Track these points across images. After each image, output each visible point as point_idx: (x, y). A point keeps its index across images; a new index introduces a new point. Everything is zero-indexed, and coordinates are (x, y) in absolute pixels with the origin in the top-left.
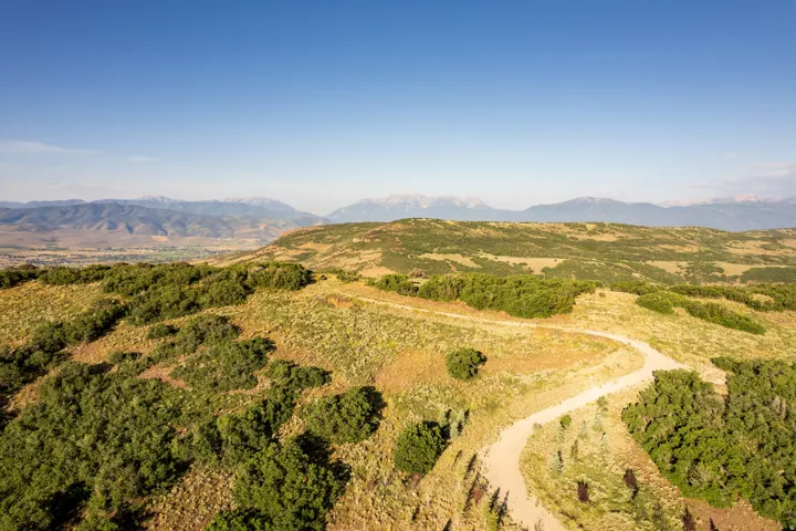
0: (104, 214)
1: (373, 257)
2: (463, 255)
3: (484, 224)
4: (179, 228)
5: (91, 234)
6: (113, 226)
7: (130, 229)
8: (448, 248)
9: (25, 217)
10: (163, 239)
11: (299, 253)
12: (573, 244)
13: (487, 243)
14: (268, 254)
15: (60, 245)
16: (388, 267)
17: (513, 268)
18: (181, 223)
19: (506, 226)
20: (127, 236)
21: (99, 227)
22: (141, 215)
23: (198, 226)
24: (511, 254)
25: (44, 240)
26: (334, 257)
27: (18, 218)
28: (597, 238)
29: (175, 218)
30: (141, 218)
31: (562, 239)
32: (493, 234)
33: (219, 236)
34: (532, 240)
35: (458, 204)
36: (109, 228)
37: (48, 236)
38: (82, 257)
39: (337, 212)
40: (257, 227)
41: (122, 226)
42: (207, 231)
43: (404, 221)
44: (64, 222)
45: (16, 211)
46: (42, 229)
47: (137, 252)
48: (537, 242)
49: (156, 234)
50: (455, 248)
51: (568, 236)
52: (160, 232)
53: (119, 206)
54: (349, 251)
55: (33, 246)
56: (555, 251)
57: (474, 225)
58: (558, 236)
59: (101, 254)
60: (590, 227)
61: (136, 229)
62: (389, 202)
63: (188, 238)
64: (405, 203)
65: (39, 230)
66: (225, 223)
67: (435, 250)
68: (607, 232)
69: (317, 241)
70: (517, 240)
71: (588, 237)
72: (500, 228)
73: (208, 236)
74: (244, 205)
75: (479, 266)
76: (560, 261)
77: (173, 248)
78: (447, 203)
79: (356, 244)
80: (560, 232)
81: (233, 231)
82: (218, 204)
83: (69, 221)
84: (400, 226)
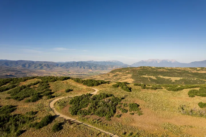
0: (79, 65)
1: (130, 76)
2: (154, 76)
3: (163, 68)
4: (95, 68)
5: (76, 69)
6: (81, 67)
7: (84, 68)
8: (150, 74)
9: (64, 65)
10: (91, 70)
11: (115, 74)
12: (190, 74)
13: (162, 73)
14: (108, 75)
15: (70, 71)
16: (133, 78)
17: (166, 80)
18: (95, 67)
19: (170, 68)
20: (83, 70)
21: (78, 68)
22: (87, 65)
23: (99, 67)
24: (168, 76)
25: (67, 70)
26: (122, 76)
27: (63, 65)
28: (199, 72)
29: (94, 66)
30: (87, 66)
31: (188, 72)
32: (165, 70)
33: (104, 70)
34: (176, 72)
35: (169, 62)
36: (80, 68)
37: (67, 69)
38: (73, 74)
39: (134, 64)
40: (112, 68)
41: (82, 67)
42: (101, 69)
43: (141, 67)
44: (71, 66)
45: (63, 64)
46: (67, 68)
47: (85, 73)
48: (178, 73)
49: (89, 69)
50: (152, 74)
51: (190, 71)
52: (90, 69)
53: (82, 63)
54: (125, 74)
55: (65, 72)
56: (183, 76)
57: (160, 68)
58: (186, 71)
59: (77, 73)
60: (198, 69)
61: (85, 68)
62: (148, 61)
63: (97, 70)
64: (153, 61)
65: (66, 68)
66: (105, 67)
67: (147, 74)
68: (204, 70)
69: (119, 72)
70: (172, 72)
71: (196, 72)
72: (168, 69)
73: (101, 70)
74: (111, 62)
75: (157, 79)
76: (182, 78)
77: (93, 73)
78: (165, 62)
79: (127, 73)
80: (187, 70)
81: (107, 68)
82: (105, 62)
83: (72, 66)
84: (139, 68)
